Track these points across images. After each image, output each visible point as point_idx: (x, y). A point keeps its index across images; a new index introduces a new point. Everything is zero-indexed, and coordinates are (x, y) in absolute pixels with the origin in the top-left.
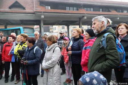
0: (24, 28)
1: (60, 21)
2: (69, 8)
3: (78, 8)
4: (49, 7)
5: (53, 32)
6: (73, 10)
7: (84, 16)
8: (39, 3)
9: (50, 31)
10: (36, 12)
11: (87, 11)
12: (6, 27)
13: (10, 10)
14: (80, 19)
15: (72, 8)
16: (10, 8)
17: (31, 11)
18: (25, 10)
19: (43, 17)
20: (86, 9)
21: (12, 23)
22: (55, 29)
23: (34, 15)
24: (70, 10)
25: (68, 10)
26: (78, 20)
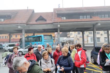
0: (44, 35)
1: (75, 28)
2: (82, 17)
3: (92, 16)
4: (65, 18)
5: (70, 37)
6: (87, 18)
7: (97, 23)
8: (56, 15)
9: (68, 36)
10: (54, 22)
11: (101, 17)
12: (34, 35)
13: (36, 22)
14: (94, 25)
15: (86, 17)
16: (36, 21)
17: (51, 22)
18: (46, 22)
19: (59, 26)
20: (100, 16)
21: (38, 32)
22: (72, 35)
23: (52, 25)
24: (83, 18)
25: (81, 18)
26: (92, 26)
